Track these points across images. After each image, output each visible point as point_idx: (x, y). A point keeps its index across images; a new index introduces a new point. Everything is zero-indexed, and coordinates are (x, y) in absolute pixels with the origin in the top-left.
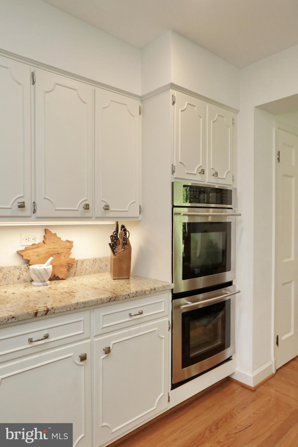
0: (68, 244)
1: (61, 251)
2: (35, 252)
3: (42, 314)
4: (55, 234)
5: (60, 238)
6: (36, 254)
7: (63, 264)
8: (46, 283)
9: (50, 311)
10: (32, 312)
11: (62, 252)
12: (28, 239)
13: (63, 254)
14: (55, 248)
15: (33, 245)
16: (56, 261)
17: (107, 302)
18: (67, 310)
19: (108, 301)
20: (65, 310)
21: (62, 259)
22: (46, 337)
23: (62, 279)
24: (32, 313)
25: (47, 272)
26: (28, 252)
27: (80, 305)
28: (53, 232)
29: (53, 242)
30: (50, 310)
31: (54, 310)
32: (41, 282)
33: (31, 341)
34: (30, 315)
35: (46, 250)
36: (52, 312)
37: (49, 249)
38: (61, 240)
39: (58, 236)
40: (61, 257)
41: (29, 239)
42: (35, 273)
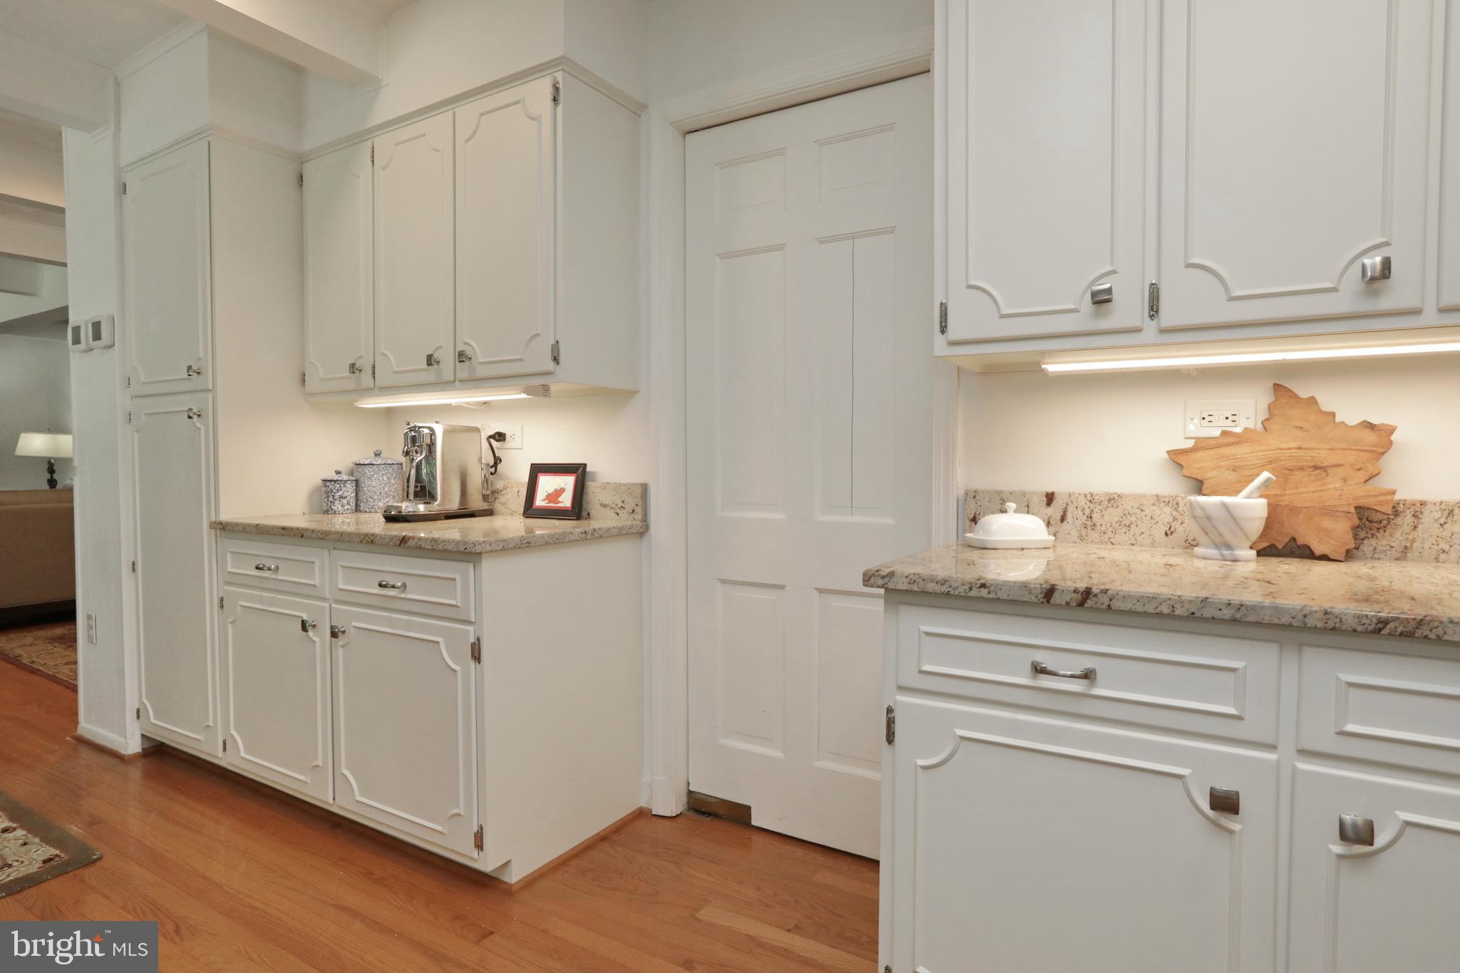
0: (1370, 437)
1: (1326, 457)
2: (1223, 457)
3: (1068, 598)
4: (1312, 401)
5: (1333, 414)
6: (1227, 462)
7: (1334, 506)
8: (1234, 555)
9: (1094, 598)
10: (1038, 586)
11: (1335, 462)
12: (1208, 418)
13: (1338, 470)
14: (1305, 449)
15: (1224, 433)
16: (1302, 493)
17: (1359, 628)
18: (1158, 610)
19: (1371, 628)
20: (1151, 611)
21: (1331, 486)
22: (1088, 675)
23: (1325, 558)
24: (1036, 588)
25: (1232, 516)
26: (1200, 455)
27: (1220, 607)
28: (1304, 393)
29: (1301, 428)
30: (1095, 596)
31: (1111, 600)
32: (1217, 547)
33: (1039, 670)
34: (1030, 593)
35: (1267, 453)
36: (1103, 604)
37: (1278, 451)
38: (1338, 419)
39: (1326, 406)
40: (1329, 479)
41: (1210, 418)
42: (1195, 517)
